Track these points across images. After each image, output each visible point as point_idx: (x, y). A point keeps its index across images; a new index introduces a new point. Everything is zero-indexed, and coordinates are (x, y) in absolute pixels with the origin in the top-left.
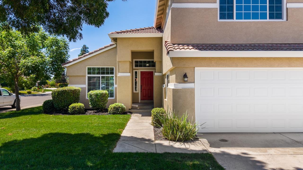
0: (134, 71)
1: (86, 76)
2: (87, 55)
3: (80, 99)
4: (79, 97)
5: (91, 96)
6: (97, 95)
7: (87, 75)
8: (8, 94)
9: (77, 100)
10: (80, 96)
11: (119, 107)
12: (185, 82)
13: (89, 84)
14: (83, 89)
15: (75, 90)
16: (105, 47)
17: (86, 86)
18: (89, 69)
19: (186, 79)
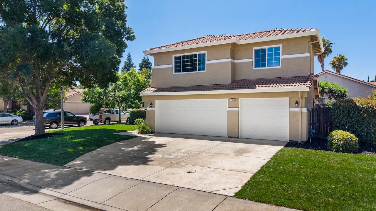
8: (123, 114)
12: (151, 107)
19: (151, 106)
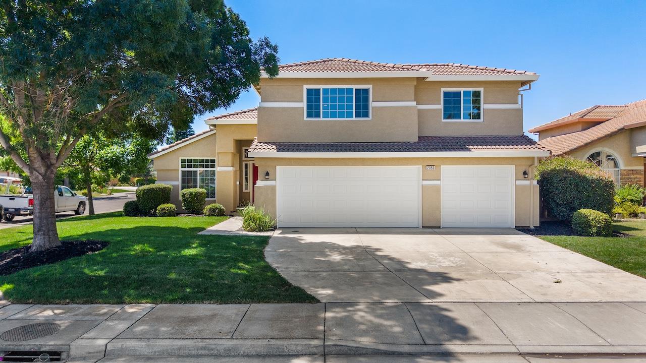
0: (244, 163)
1: (178, 170)
2: (180, 143)
3: (171, 200)
4: (169, 197)
5: (184, 195)
6: (191, 194)
7: (181, 169)
8: (71, 195)
9: (167, 201)
10: (171, 196)
11: (216, 208)
12: (267, 179)
13: (183, 181)
14: (176, 187)
15: (165, 188)
16: (204, 133)
17: (179, 183)
18: (183, 161)
19: (267, 177)
